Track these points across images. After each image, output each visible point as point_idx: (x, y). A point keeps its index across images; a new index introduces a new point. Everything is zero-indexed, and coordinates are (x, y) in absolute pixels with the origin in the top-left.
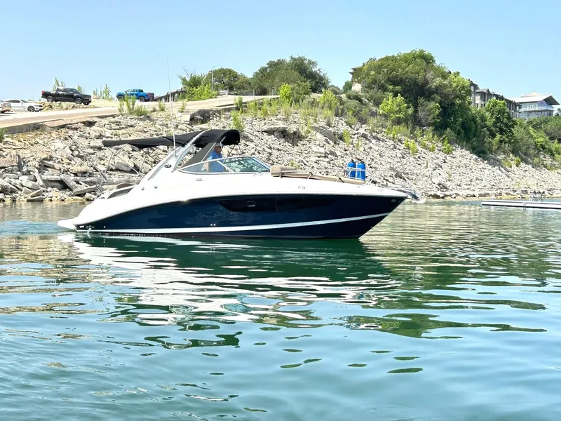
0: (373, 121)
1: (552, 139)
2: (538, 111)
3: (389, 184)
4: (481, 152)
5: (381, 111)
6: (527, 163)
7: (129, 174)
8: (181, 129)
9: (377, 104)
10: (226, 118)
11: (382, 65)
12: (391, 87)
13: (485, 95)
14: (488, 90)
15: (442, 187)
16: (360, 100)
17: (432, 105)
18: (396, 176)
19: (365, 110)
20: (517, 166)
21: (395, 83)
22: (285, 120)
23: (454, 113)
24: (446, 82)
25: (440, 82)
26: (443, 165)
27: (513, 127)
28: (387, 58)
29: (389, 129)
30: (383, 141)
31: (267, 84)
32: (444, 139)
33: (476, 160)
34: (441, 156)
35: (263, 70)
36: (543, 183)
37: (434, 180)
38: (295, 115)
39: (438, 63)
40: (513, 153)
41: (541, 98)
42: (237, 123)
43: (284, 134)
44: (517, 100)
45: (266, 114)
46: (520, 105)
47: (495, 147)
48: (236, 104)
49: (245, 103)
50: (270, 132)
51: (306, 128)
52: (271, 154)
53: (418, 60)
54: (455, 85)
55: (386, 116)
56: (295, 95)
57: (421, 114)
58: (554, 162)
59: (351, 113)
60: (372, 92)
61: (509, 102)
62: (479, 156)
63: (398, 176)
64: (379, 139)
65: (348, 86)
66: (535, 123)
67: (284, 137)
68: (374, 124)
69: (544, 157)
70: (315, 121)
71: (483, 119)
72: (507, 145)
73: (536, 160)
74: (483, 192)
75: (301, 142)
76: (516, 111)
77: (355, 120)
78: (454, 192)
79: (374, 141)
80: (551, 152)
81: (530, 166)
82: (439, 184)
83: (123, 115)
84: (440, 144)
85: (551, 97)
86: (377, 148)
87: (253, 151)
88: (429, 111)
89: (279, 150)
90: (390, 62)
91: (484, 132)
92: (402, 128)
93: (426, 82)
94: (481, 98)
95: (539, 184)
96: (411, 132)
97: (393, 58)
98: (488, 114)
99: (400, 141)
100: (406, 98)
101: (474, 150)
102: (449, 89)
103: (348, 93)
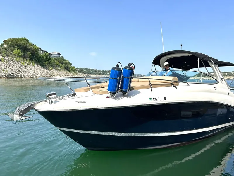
1: (60, 63)
3: (17, 74)
4: (43, 66)
5: (14, 53)
6: (54, 69)
9: (12, 51)
11: (13, 40)
13: (43, 51)
15: (33, 74)
16: (6, 50)
17: (29, 53)
18: (19, 72)
19: (8, 53)
20: (52, 69)
21: (17, 46)
23: (35, 55)
25: (31, 47)
26: (33, 69)
27: (51, 60)
28: (14, 39)
29: (16, 58)
30: (14, 61)
32: (33, 62)
33: (41, 68)
34: (32, 66)
37: (30, 73)
39: (30, 42)
40: (51, 66)
41: (57, 53)
44: (51, 53)
46: (52, 54)
53: (24, 40)
54: (35, 48)
55: (15, 55)
57: (26, 55)
58: (60, 69)
59: (3, 53)
60: (10, 48)
61: (49, 54)
63: (20, 71)
64: (13, 61)
65: (2, 45)
66: (56, 59)
68: (11, 57)
69: (58, 67)
71: (43, 57)
72: (49, 64)
73: (56, 68)
74: (43, 76)
76: (51, 56)
77: (5, 55)
78: (36, 76)
79: (11, 62)
80: (60, 66)
82: (32, 74)
84: (31, 63)
86: (13, 64)
90: (15, 40)
91: (43, 60)
92: (20, 58)
93: (27, 47)
96: (23, 60)
97: (16, 39)
98: (44, 56)
99: (20, 62)
100: (21, 50)
101: (41, 65)
102: (33, 49)
103: (3, 47)
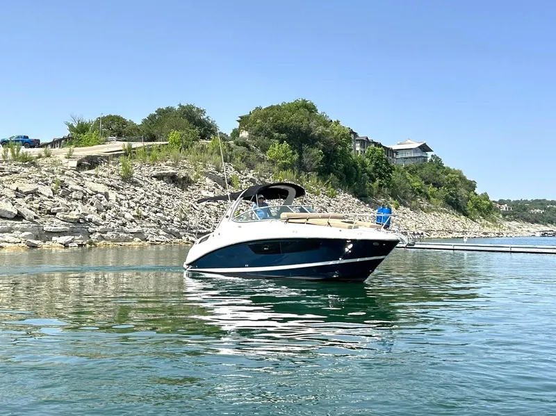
0: (260, 166)
1: (427, 183)
2: (414, 158)
4: (363, 196)
5: (268, 158)
6: (405, 206)
7: (12, 222)
8: (67, 175)
9: (264, 150)
10: (114, 164)
11: (268, 114)
12: (277, 134)
13: (365, 142)
14: (367, 138)
16: (248, 147)
17: (315, 151)
19: (252, 156)
20: (396, 209)
21: (281, 132)
22: (174, 165)
23: (336, 159)
24: (328, 131)
25: (323, 130)
26: (328, 208)
27: (391, 173)
28: (272, 108)
29: (276, 174)
31: (156, 131)
32: (328, 183)
33: (358, 203)
34: (326, 200)
35: (152, 117)
36: (421, 225)
38: (185, 161)
39: (319, 111)
40: (392, 196)
41: (416, 145)
42: (126, 169)
43: (173, 179)
44: (395, 147)
45: (155, 160)
46: (396, 151)
47: (375, 191)
48: (125, 150)
49: (134, 149)
50: (159, 177)
51: (195, 173)
52: (160, 199)
53: (301, 110)
54: (336, 133)
55: (273, 162)
56: (185, 141)
57: (306, 160)
58: (430, 205)
59: (239, 158)
60: (259, 139)
61: (387, 149)
62: (361, 200)
65: (236, 133)
66: (411, 169)
67: (173, 182)
68: (262, 169)
69: (421, 200)
70: (205, 166)
71: (364, 165)
72: (386, 189)
73: (414, 203)
75: (191, 187)
76: (393, 157)
77: (243, 165)
80: (427, 196)
81: (409, 209)
83: (6, 161)
84: (324, 189)
85: (425, 144)
87: (142, 196)
88: (313, 157)
89: (168, 195)
90: (275, 111)
91: (364, 177)
92: (288, 173)
93: (310, 130)
94: (361, 146)
95: (417, 226)
96: (297, 177)
97: (278, 107)
98: (368, 161)
100: (291, 145)
101: (356, 194)
102: (331, 137)
103: (236, 140)
